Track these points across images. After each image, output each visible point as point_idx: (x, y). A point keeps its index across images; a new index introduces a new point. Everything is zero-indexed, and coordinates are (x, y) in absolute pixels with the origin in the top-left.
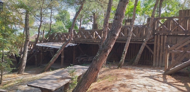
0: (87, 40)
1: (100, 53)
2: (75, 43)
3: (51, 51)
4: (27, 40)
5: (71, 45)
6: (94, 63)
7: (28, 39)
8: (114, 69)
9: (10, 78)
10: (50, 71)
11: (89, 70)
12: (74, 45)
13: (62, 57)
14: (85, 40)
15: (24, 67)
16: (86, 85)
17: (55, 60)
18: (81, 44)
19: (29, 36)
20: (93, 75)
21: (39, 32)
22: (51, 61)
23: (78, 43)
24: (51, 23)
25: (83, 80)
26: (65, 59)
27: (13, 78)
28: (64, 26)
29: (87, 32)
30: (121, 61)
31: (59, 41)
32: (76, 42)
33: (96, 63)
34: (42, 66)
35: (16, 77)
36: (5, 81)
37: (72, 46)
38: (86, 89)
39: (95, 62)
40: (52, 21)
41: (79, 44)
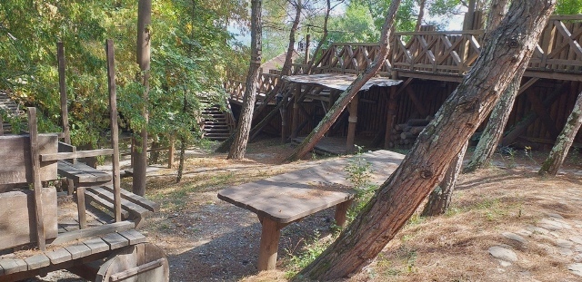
0: (439, 67)
1: (448, 115)
2: (398, 78)
3: (324, 98)
4: (255, 65)
5: (380, 85)
6: (421, 148)
7: (257, 62)
8: (525, 175)
9: (207, 169)
10: (313, 160)
11: (401, 174)
12: (390, 83)
13: (352, 119)
14: (430, 66)
15: (245, 142)
16: (384, 224)
17: (327, 128)
18: (415, 81)
19: (259, 52)
20: (412, 191)
21: (292, 41)
22: (317, 129)
23: (405, 79)
24: (328, 11)
25: (376, 205)
26: (359, 126)
27: (215, 168)
28: (371, 22)
29: (439, 41)
30: (555, 149)
31: (347, 69)
32: (401, 75)
33: (428, 150)
34: (295, 141)
35: (222, 167)
36: (192, 175)
37: (386, 88)
38: (385, 237)
39: (424, 146)
40: (332, 5)
41: (410, 80)
